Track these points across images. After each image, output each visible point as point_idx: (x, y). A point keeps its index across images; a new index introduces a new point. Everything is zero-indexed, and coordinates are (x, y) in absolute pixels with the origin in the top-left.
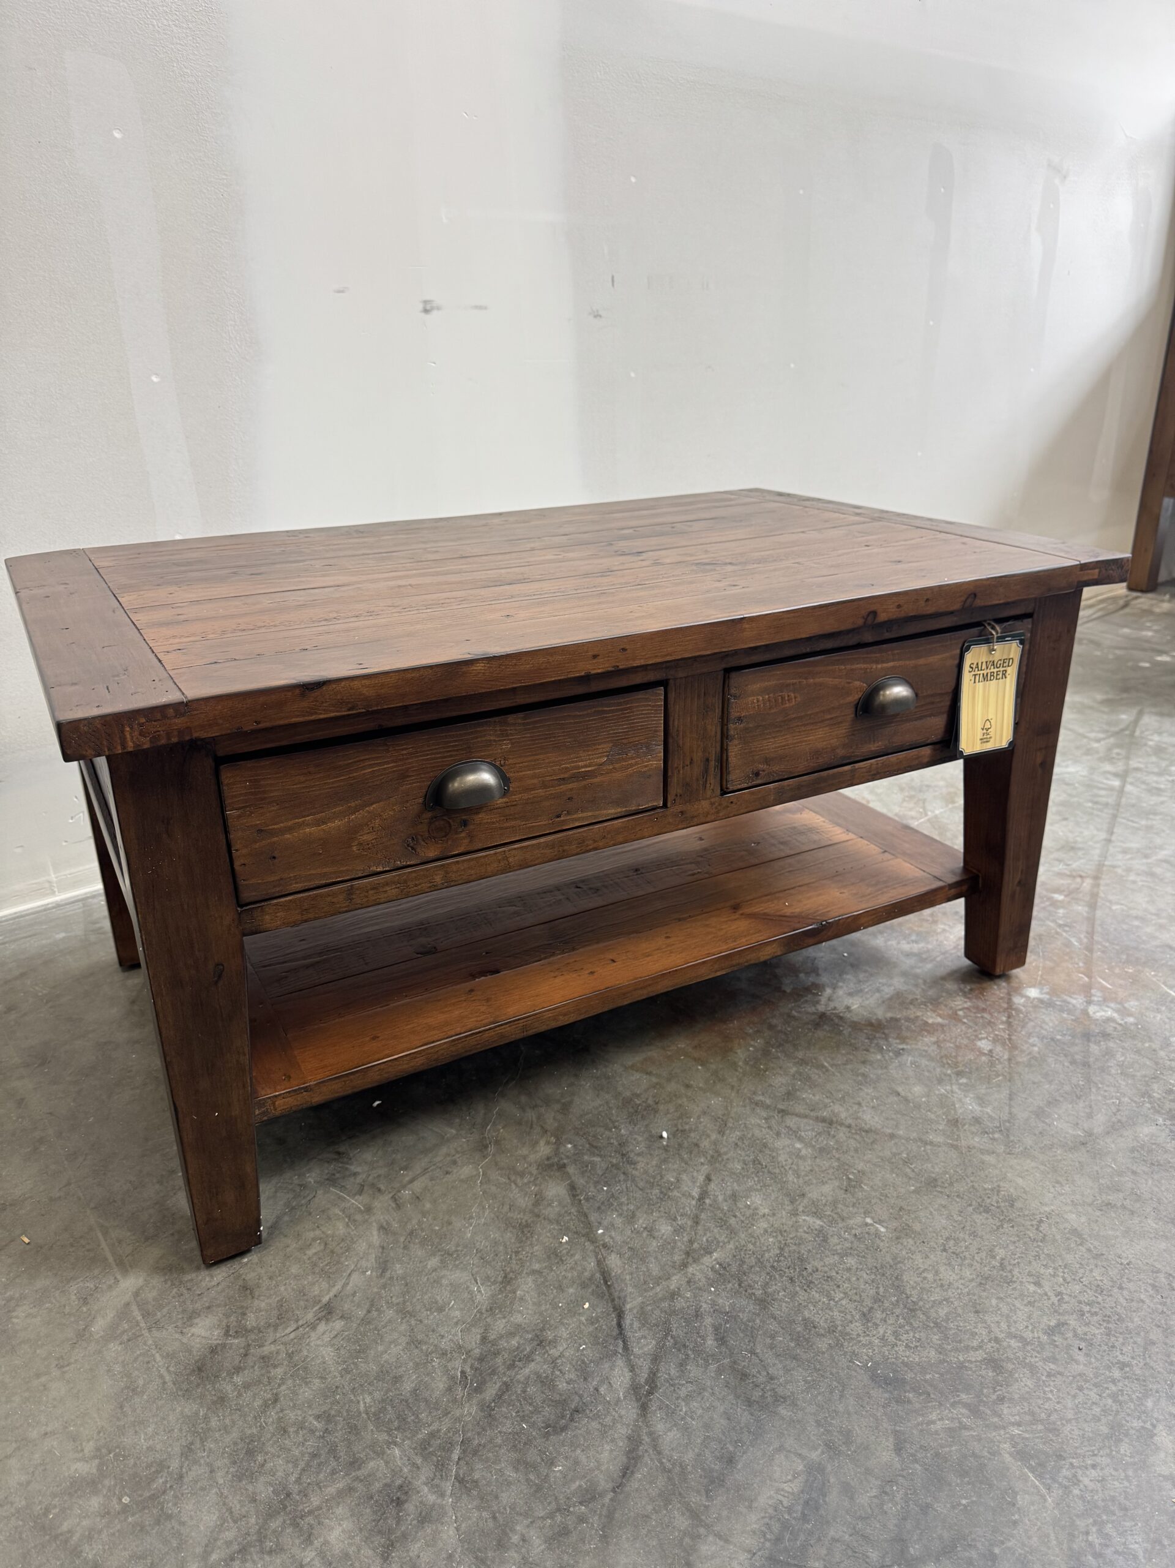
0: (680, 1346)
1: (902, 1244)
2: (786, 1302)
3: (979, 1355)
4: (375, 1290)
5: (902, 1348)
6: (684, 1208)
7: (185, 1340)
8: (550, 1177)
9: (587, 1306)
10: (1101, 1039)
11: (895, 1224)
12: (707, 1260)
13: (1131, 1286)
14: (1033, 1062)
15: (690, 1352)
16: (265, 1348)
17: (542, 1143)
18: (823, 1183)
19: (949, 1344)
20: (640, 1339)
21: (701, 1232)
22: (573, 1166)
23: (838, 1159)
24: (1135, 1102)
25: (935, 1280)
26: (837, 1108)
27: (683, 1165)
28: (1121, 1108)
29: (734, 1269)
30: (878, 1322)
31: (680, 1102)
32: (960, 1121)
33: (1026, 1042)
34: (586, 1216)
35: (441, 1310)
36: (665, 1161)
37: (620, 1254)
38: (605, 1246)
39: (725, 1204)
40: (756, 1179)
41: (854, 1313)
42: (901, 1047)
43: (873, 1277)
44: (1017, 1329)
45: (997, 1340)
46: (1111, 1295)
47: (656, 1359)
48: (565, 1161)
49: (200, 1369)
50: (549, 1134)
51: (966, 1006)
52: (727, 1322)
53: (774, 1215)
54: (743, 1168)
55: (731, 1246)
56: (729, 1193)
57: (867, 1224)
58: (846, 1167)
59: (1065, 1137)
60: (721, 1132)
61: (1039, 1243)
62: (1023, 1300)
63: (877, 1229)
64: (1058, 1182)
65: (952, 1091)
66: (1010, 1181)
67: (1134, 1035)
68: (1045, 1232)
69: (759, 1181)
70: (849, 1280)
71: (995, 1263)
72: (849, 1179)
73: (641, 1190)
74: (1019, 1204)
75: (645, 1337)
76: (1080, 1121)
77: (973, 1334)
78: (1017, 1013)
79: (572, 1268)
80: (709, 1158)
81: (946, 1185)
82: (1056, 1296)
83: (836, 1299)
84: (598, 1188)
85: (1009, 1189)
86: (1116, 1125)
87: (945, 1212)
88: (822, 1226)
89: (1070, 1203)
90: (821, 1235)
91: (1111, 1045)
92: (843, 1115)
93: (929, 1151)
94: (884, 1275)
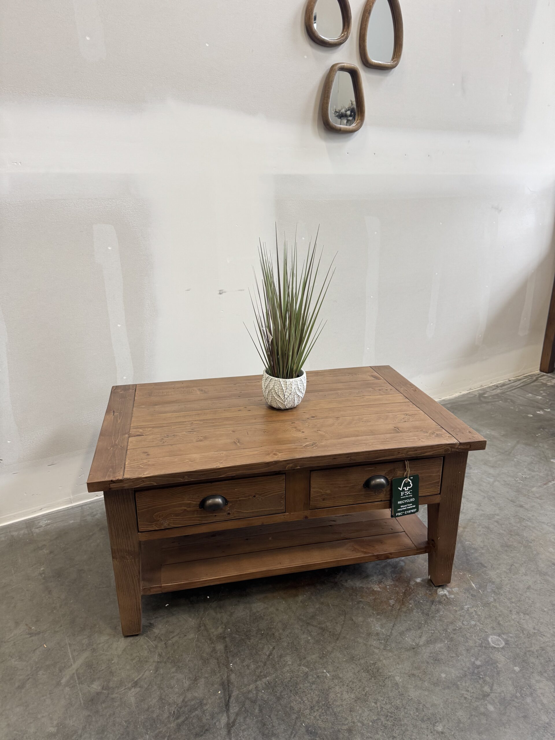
0: (246, 711)
1: (333, 682)
2: (286, 699)
3: (345, 727)
4: (152, 678)
5: (320, 721)
6: (262, 659)
7: (89, 689)
8: (220, 641)
9: (220, 692)
10: (437, 604)
11: (334, 673)
12: (264, 680)
13: (408, 708)
14: (408, 611)
15: (249, 714)
16: (113, 695)
17: (220, 628)
18: (314, 654)
19: (337, 722)
20: (234, 707)
21: (265, 669)
22: (228, 638)
23: (322, 645)
24: (440, 633)
25: (340, 697)
26: (328, 624)
27: (266, 642)
28: (434, 635)
29: (272, 684)
30: (315, 711)
31: (272, 616)
32: (371, 634)
33: (408, 602)
34: (228, 658)
35: (172, 688)
36: (261, 639)
37: (236, 674)
38: (231, 670)
39: (277, 659)
40: (290, 650)
41: (308, 706)
42: (360, 600)
43: (319, 693)
44: (362, 719)
45: (354, 723)
46: (400, 711)
47: (237, 714)
48: (226, 636)
49: (92, 700)
50: (223, 624)
51: (391, 584)
52: (264, 704)
53: (292, 665)
54: (287, 645)
55: (274, 675)
56: (279, 654)
57: (323, 672)
58: (324, 649)
59: (408, 645)
60: (284, 630)
61: (382, 687)
62: (368, 709)
63: (327, 675)
64: (398, 663)
65: (373, 621)
66: (381, 661)
67: (451, 603)
68: (385, 683)
69: (291, 651)
70: (310, 693)
71: (364, 693)
72: (323, 653)
73: (249, 650)
74: (381, 671)
75: (236, 706)
76: (416, 639)
77: (346, 719)
78: (409, 589)
79: (218, 677)
80: (276, 640)
81: (357, 660)
82: (381, 708)
83: (304, 700)
84: (235, 648)
85: (379, 664)
86: (428, 642)
87: (353, 671)
88: (308, 671)
89: (399, 672)
90: (306, 675)
91: (441, 607)
92: (329, 627)
93: (355, 645)
94: (323, 693)
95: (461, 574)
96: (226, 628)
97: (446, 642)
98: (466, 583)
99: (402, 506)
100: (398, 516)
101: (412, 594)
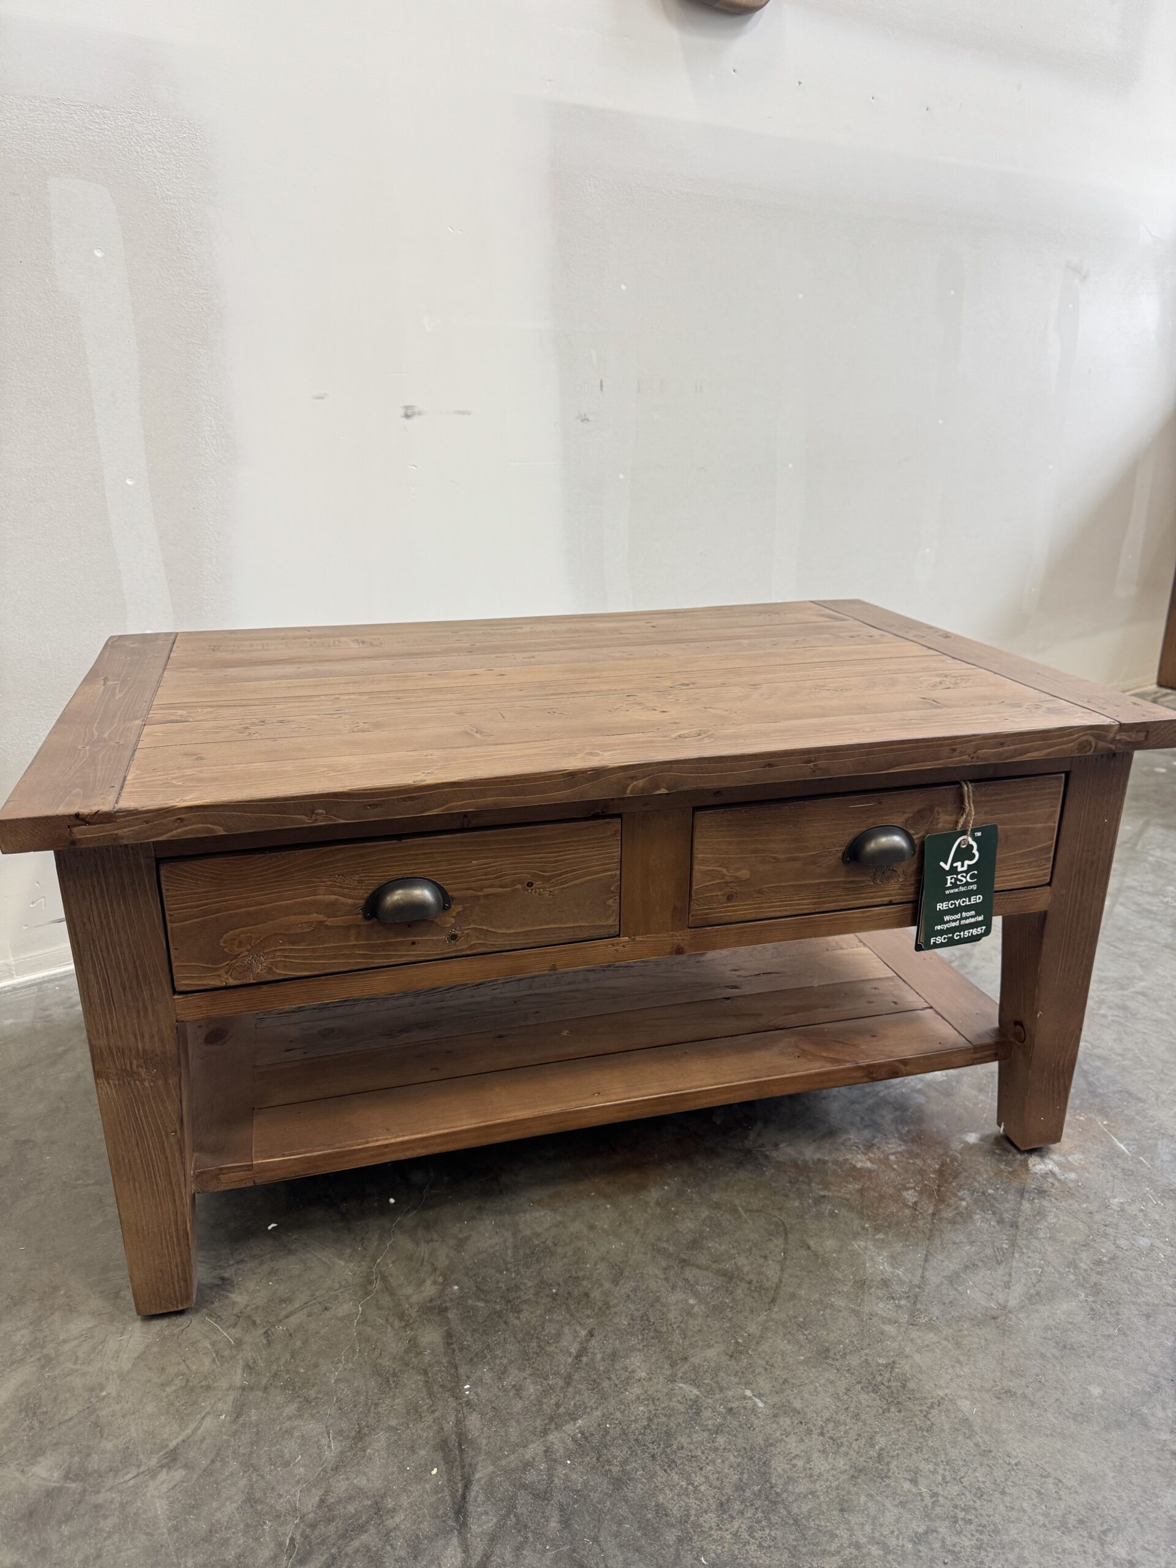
0: (521, 1526)
1: (778, 1423)
2: (642, 1483)
4: (225, 1437)
5: (754, 1547)
6: (558, 1366)
7: (23, 1480)
8: (429, 1321)
9: (435, 1471)
10: (1036, 1196)
11: (775, 1399)
12: (569, 1428)
13: (1014, 1490)
14: (958, 1218)
15: (530, 1535)
16: (101, 1495)
17: (429, 1282)
18: (710, 1346)
19: (805, 1546)
20: (481, 1514)
21: (569, 1395)
22: (455, 1311)
23: (730, 1320)
24: (1059, 1272)
25: (805, 1469)
26: (742, 1261)
27: (568, 1316)
28: (1043, 1278)
29: (595, 1441)
30: (734, 1514)
31: (579, 1244)
32: (867, 1283)
33: (956, 1195)
34: (456, 1367)
35: (286, 1464)
36: (550, 1311)
37: (482, 1414)
38: (468, 1403)
39: (603, 1363)
40: (640, 1337)
41: (711, 1501)
42: (822, 1193)
43: (739, 1460)
44: (882, 1535)
45: (858, 1546)
46: (991, 1501)
47: (493, 1539)
48: (448, 1304)
49: (31, 1514)
50: (438, 1272)
51: (899, 1149)
52: (576, 1501)
53: (650, 1379)
54: (629, 1324)
55: (598, 1413)
56: (609, 1351)
57: (745, 1397)
58: (737, 1329)
59: (976, 1309)
60: (615, 1282)
61: (925, 1433)
62: (894, 1499)
63: (755, 1404)
64: (958, 1361)
65: (866, 1248)
66: (907, 1357)
67: (1072, 1194)
68: (933, 1420)
69: (642, 1340)
70: (713, 1461)
71: (873, 1453)
72: (737, 1343)
73: (519, 1342)
74: (911, 1385)
75: (486, 1513)
76: (995, 1292)
77: (833, 1536)
78: (951, 1162)
79: (429, 1427)
80: (596, 1310)
81: (838, 1357)
82: (931, 1497)
83: (696, 1484)
84: (475, 1336)
85: (904, 1366)
86: (1034, 1298)
87: (831, 1389)
88: (698, 1397)
89: (967, 1387)
90: (695, 1407)
91: (1045, 1203)
92: (746, 1269)
93: (828, 1316)
94: (751, 1458)
95: (1082, 1118)
96: (446, 1283)
97: (1082, 1296)
98: (1102, 1142)
99: (947, 918)
100: (936, 946)
101: (961, 1173)
